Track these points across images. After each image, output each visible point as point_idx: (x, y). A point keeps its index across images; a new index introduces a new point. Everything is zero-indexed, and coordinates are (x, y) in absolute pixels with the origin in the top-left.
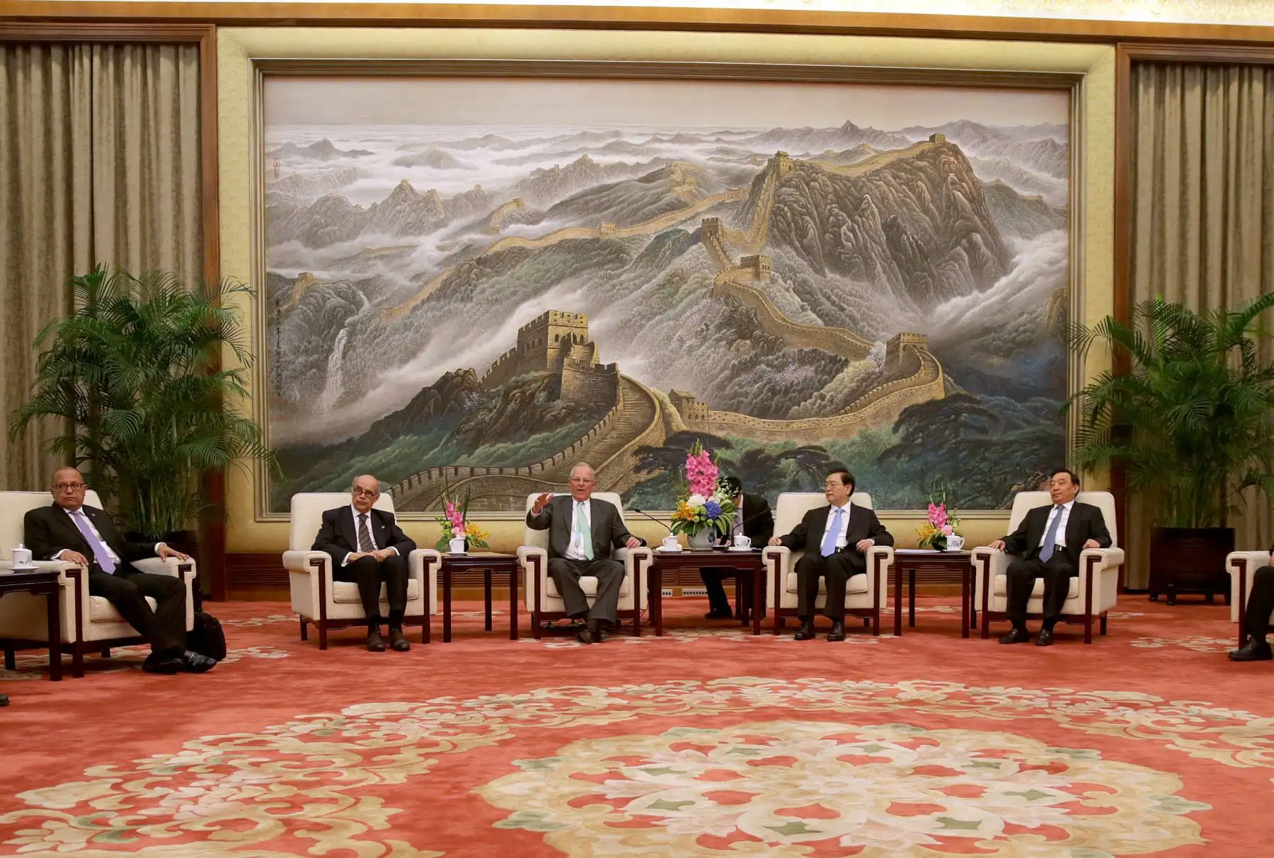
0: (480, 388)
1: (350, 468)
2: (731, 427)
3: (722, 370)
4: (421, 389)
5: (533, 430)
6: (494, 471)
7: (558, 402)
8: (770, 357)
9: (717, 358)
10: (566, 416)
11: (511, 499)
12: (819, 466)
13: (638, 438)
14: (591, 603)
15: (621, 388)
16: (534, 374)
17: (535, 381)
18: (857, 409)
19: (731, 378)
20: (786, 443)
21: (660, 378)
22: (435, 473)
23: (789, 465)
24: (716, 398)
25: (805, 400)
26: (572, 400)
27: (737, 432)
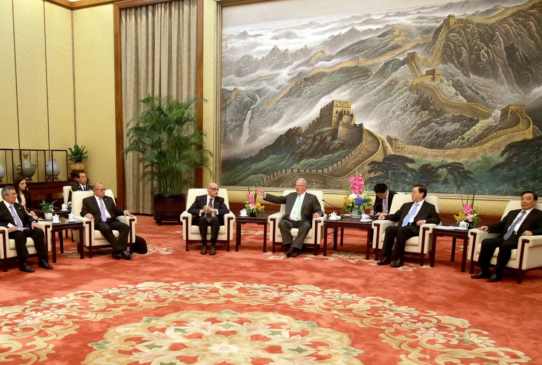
0: (303, 135)
1: (250, 168)
2: (416, 153)
3: (412, 126)
4: (279, 136)
5: (324, 154)
6: (308, 171)
7: (336, 141)
8: (437, 119)
9: (411, 120)
10: (339, 148)
11: (314, 183)
12: (459, 173)
13: (371, 158)
15: (364, 135)
16: (326, 129)
17: (327, 132)
18: (481, 144)
19: (416, 130)
20: (442, 161)
21: (382, 130)
22: (284, 171)
23: (443, 172)
24: (409, 139)
25: (454, 140)
26: (343, 140)
27: (418, 155)
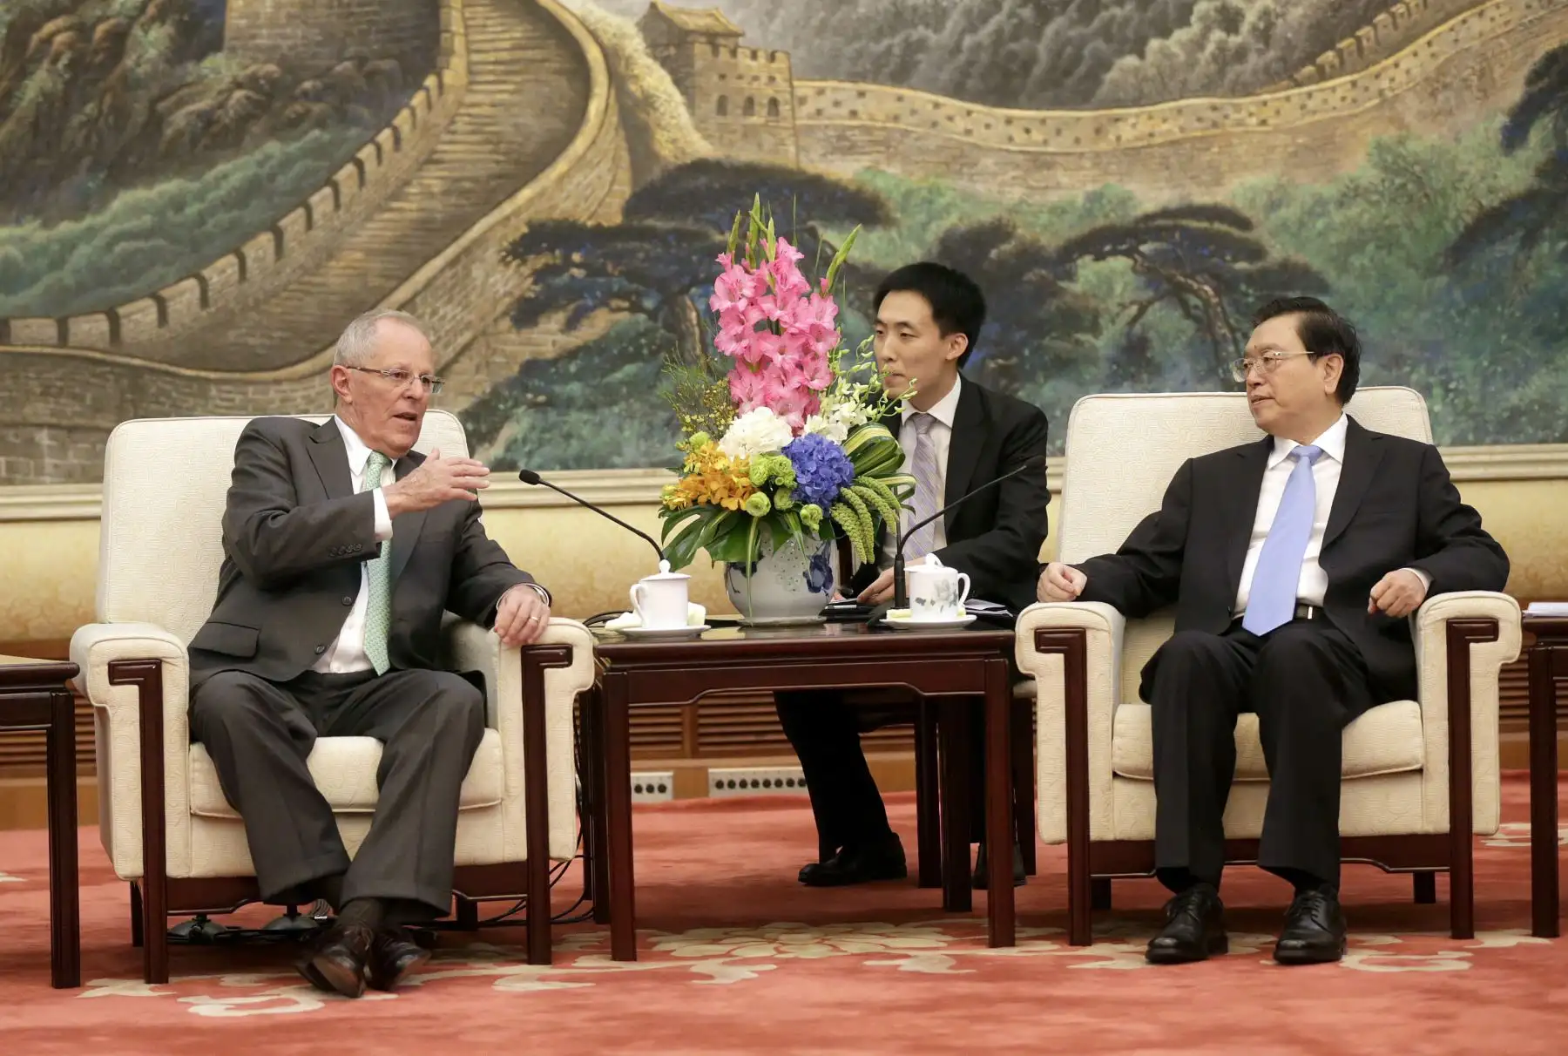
2: (886, 143)
5: (120, 174)
7: (216, 60)
10: (244, 119)
11: (43, 438)
12: (1225, 284)
13: (526, 194)
14: (353, 836)
15: (455, 1)
18: (1363, 58)
20: (1095, 198)
23: (1107, 281)
24: (821, 30)
25: (1165, 33)
26: (270, 53)
27: (906, 160)
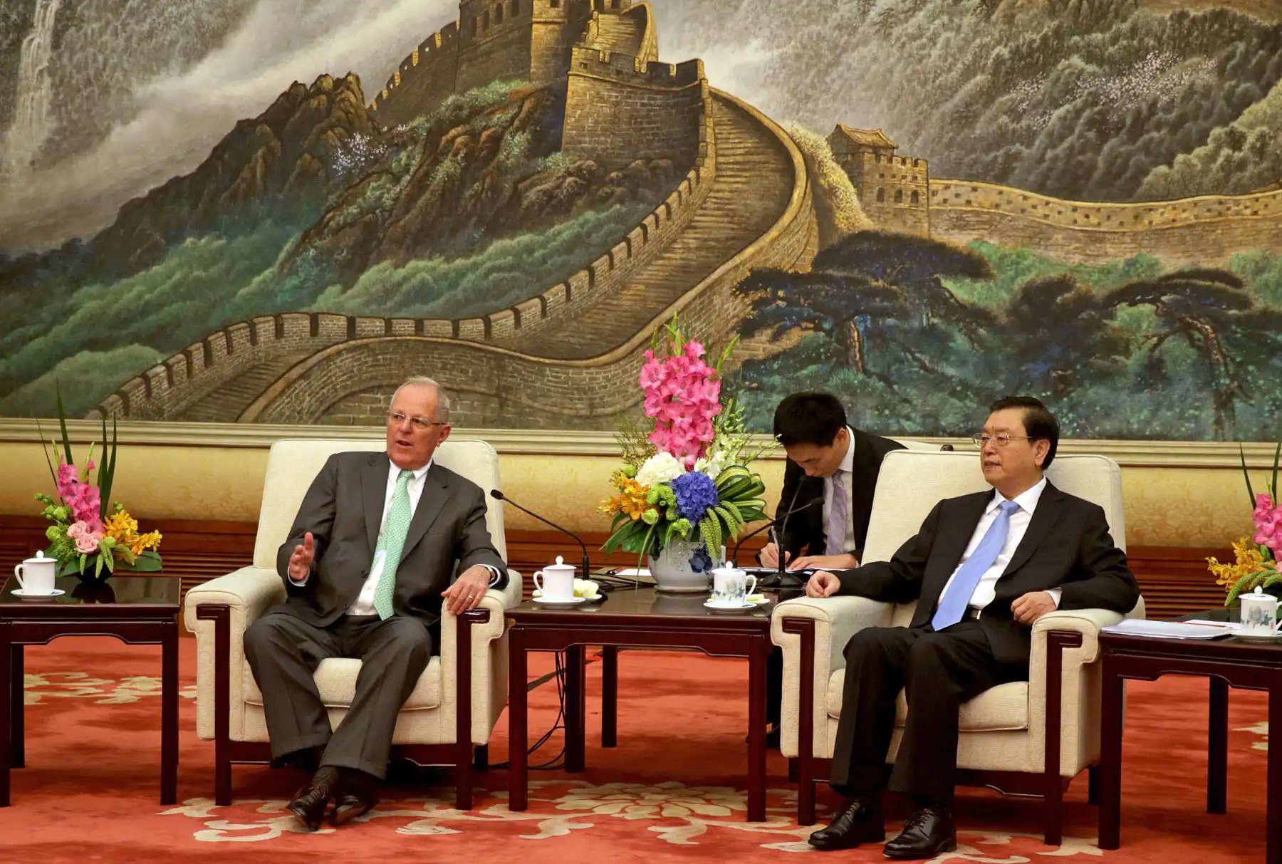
0: (371, 123)
1: (71, 311)
2: (989, 222)
3: (968, 73)
4: (230, 127)
5: (495, 229)
6: (405, 327)
7: (558, 156)
8: (1097, 37)
9: (956, 41)
10: (572, 196)
12: (1221, 325)
13: (750, 250)
15: (710, 122)
16: (499, 88)
17: (501, 105)
19: (988, 95)
20: (1131, 263)
21: (808, 97)
22: (266, 328)
23: (1137, 321)
24: (949, 145)
25: (1188, 150)
26: (592, 153)
27: (1002, 234)
